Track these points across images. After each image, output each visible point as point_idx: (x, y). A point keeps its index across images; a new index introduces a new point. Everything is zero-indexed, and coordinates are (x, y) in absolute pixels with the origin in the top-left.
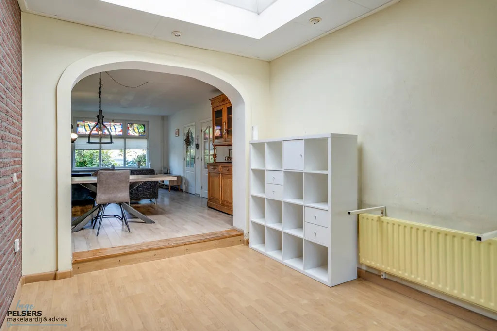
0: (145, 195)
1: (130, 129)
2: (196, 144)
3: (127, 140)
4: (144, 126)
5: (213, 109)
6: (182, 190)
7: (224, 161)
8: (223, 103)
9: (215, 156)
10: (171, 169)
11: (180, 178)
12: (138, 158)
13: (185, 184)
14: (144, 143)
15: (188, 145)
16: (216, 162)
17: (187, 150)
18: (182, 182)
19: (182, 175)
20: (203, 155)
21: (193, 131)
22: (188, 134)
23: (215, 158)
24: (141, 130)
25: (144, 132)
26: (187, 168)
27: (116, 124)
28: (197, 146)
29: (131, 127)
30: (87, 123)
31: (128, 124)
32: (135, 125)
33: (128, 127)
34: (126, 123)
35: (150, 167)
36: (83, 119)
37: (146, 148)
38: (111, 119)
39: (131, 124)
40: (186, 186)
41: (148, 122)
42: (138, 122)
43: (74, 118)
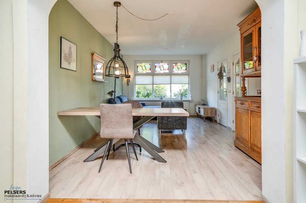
0: (174, 126)
2: (228, 78)
3: (172, 76)
4: (186, 64)
5: (242, 35)
6: (216, 121)
7: (256, 95)
8: (253, 24)
9: (244, 89)
10: (208, 101)
11: (213, 110)
12: (180, 91)
13: (219, 116)
14: (186, 79)
15: (220, 79)
16: (245, 97)
17: (221, 84)
18: (216, 114)
19: (216, 107)
20: (234, 88)
21: (225, 65)
22: (221, 68)
23: (244, 91)
24: (184, 68)
25: (186, 70)
26: (221, 101)
27: (164, 64)
28: (229, 79)
29: (176, 66)
30: (143, 64)
31: (173, 63)
32: (178, 64)
33: (173, 66)
34: (172, 62)
35: (190, 99)
36: (141, 62)
37: (188, 83)
38: (161, 60)
39: (176, 63)
40: (220, 118)
41: (189, 61)
42: (181, 61)
43: (135, 61)
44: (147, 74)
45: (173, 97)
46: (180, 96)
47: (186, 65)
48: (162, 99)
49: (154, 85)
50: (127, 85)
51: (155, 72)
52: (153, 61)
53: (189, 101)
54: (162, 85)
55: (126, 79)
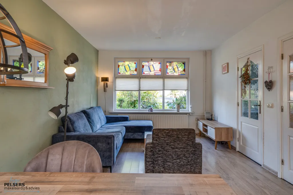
1: (170, 68)
2: (266, 82)
3: (165, 80)
4: (184, 63)
6: (234, 148)
10: (216, 115)
11: (230, 131)
12: (177, 100)
13: (239, 141)
14: (184, 83)
18: (233, 137)
19: (234, 126)
24: (181, 69)
25: (184, 70)
27: (154, 62)
29: (170, 65)
30: (127, 63)
31: (167, 62)
32: (174, 63)
33: (167, 66)
34: (165, 61)
35: (190, 111)
36: (124, 60)
37: (186, 89)
38: (150, 58)
39: (170, 62)
40: (241, 144)
41: (188, 59)
42: (177, 60)
43: (115, 58)
44: (131, 77)
45: (167, 107)
46: (175, 106)
47: (185, 65)
48: (151, 110)
49: (141, 91)
50: (104, 91)
51: (143, 74)
52: (139, 59)
53: (189, 114)
54: (151, 91)
55: (103, 83)
